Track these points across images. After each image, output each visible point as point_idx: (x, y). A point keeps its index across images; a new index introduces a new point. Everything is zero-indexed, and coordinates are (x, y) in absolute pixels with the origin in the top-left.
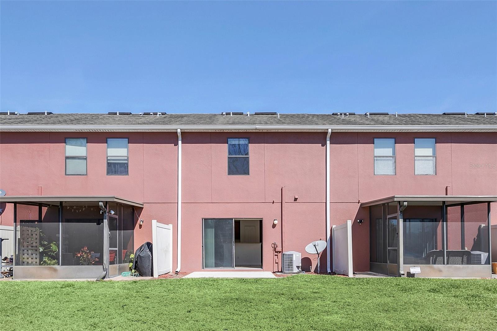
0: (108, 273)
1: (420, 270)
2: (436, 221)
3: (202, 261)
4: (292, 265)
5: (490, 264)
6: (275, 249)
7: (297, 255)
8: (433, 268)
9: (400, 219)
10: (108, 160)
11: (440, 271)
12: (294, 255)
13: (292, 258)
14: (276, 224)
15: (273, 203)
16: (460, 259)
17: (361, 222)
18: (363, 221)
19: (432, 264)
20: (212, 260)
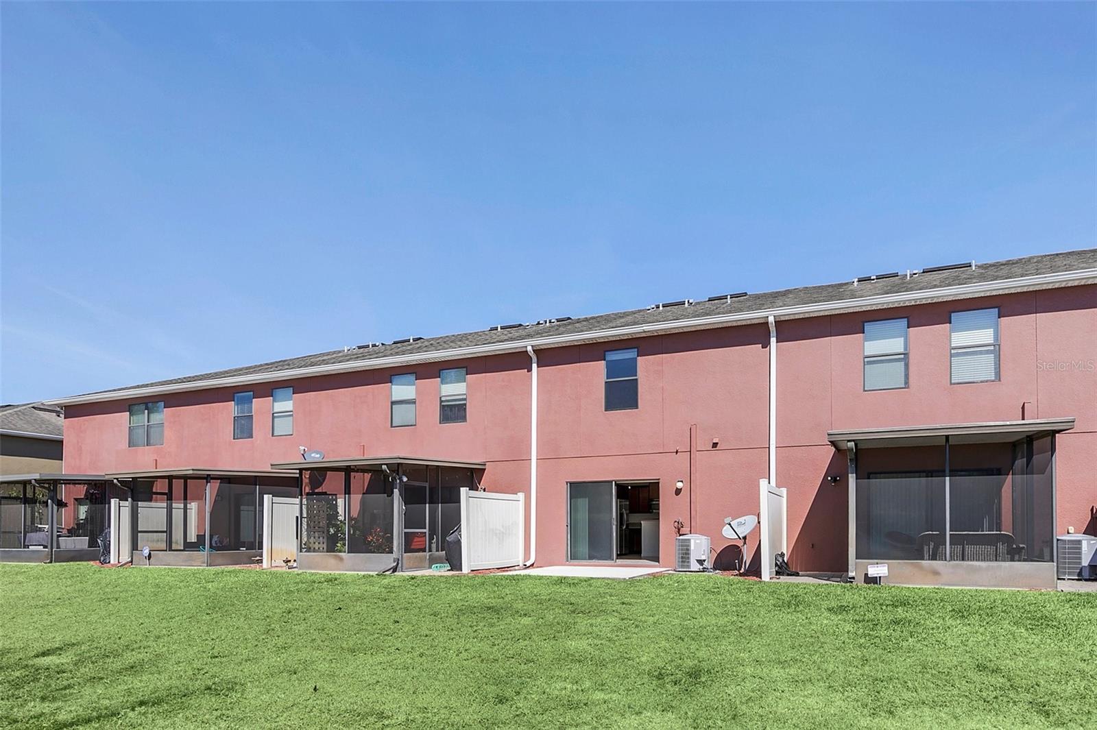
0: (400, 565)
1: (887, 571)
2: (999, 472)
3: (566, 549)
4: (689, 558)
5: (1053, 562)
6: (679, 530)
7: (697, 541)
8: (921, 568)
9: (850, 475)
10: (441, 401)
11: (936, 573)
12: (692, 542)
13: (689, 546)
14: (681, 489)
15: (677, 452)
16: (990, 549)
17: (834, 480)
18: (838, 478)
19: (929, 560)
20: (584, 548)
